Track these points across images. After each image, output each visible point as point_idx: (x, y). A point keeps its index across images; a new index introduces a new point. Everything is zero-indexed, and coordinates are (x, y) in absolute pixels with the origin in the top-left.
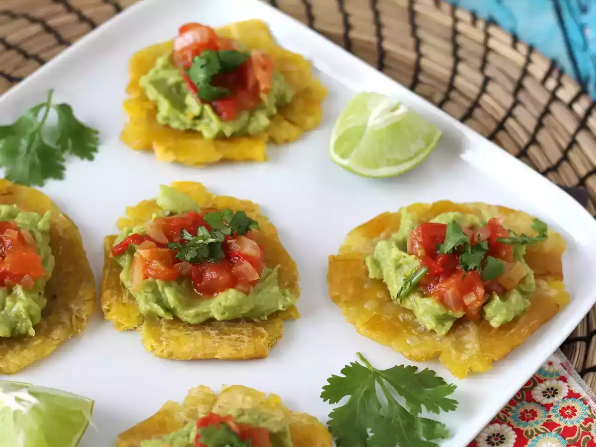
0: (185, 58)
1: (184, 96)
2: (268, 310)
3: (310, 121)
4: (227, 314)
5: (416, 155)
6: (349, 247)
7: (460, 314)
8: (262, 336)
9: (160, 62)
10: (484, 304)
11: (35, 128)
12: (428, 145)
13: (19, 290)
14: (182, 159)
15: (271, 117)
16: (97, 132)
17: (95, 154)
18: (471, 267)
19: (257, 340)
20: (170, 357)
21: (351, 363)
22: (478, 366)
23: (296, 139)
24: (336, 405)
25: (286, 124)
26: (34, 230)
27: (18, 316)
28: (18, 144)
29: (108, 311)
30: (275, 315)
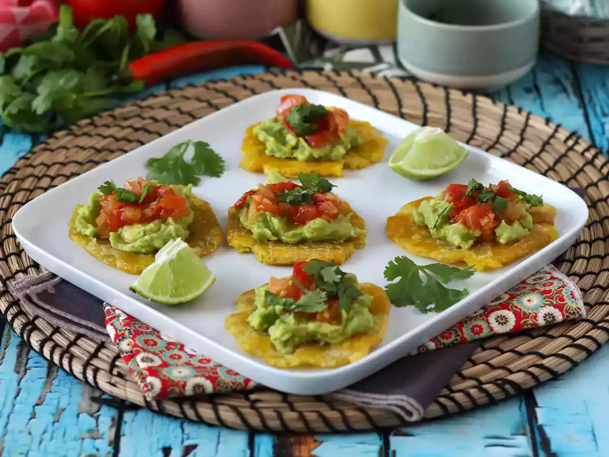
1: (285, 137)
3: (375, 156)
4: (315, 233)
5: (450, 163)
7: (477, 233)
8: (339, 249)
10: (495, 228)
11: (177, 156)
12: (458, 158)
13: (170, 220)
15: (347, 151)
16: (223, 162)
17: (221, 175)
18: (485, 200)
19: (335, 251)
21: (402, 256)
22: (492, 263)
24: (390, 282)
27: (170, 234)
29: (231, 240)
30: (349, 240)
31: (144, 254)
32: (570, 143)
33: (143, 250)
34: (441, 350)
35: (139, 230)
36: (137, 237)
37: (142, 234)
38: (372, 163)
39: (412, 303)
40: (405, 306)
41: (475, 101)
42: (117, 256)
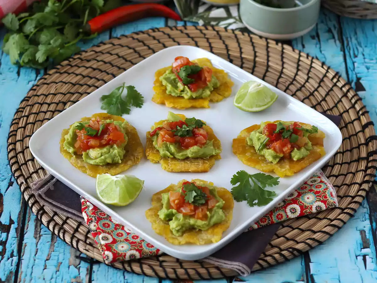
0: (177, 70)
1: (177, 84)
2: (209, 155)
3: (227, 94)
4: (193, 155)
5: (268, 103)
6: (240, 136)
7: (282, 155)
8: (207, 163)
9: (167, 72)
10: (291, 152)
11: (118, 95)
13: (115, 146)
14: (176, 106)
15: (211, 92)
16: (142, 97)
17: (142, 106)
18: (286, 137)
19: (205, 164)
20: (172, 172)
21: (240, 171)
22: (289, 173)
23: (221, 100)
24: (234, 186)
25: (217, 95)
26: (120, 127)
27: (115, 155)
28: (112, 100)
29: (148, 156)
30: (212, 157)
31: (101, 166)
32: (335, 80)
33: (101, 164)
34: (261, 229)
35: (99, 152)
36: (98, 157)
37: (100, 155)
38: (225, 97)
39: (245, 199)
40: (242, 201)
41: (283, 49)
42: (87, 167)
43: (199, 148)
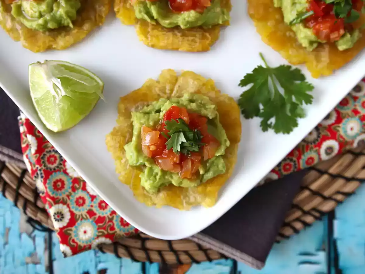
2: (212, 23)
7: (324, 42)
18: (341, 16)
20: (153, 46)
27: (61, 17)
30: (216, 26)
31: (41, 32)
35: (36, 9)
36: (35, 17)
42: (20, 32)
43: (198, 15)
